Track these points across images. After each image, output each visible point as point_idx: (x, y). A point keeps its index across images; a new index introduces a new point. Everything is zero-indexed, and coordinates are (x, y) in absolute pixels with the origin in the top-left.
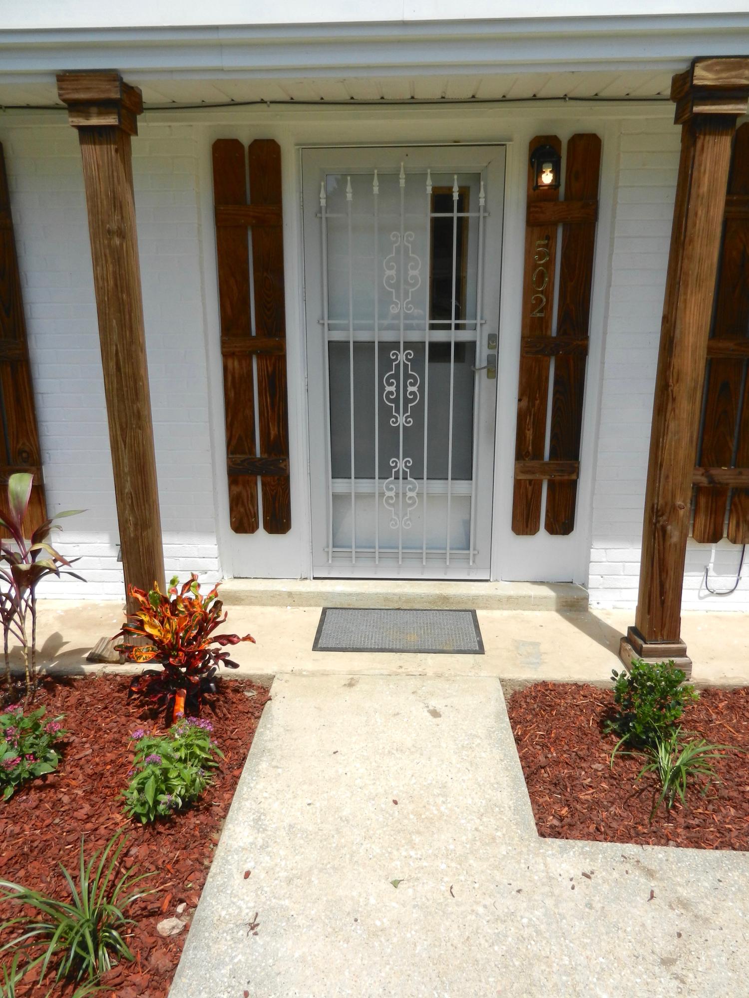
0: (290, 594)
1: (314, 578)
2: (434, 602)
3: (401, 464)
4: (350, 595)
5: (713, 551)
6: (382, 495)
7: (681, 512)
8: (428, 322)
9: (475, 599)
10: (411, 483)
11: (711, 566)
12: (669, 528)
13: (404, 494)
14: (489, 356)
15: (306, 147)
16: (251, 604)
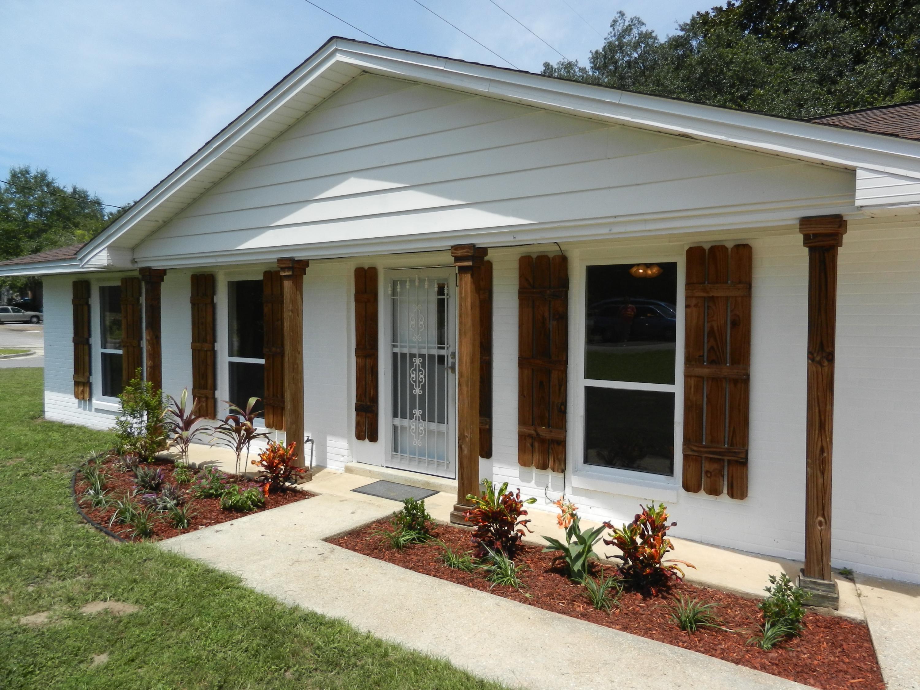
0: (370, 471)
1: (386, 467)
2: (423, 485)
3: (417, 412)
4: (392, 475)
5: (550, 476)
6: (410, 427)
7: (467, 439)
8: (436, 345)
9: (441, 485)
10: (421, 423)
11: (550, 485)
12: (463, 446)
13: (419, 428)
14: (452, 362)
15: (387, 269)
16: (356, 474)
